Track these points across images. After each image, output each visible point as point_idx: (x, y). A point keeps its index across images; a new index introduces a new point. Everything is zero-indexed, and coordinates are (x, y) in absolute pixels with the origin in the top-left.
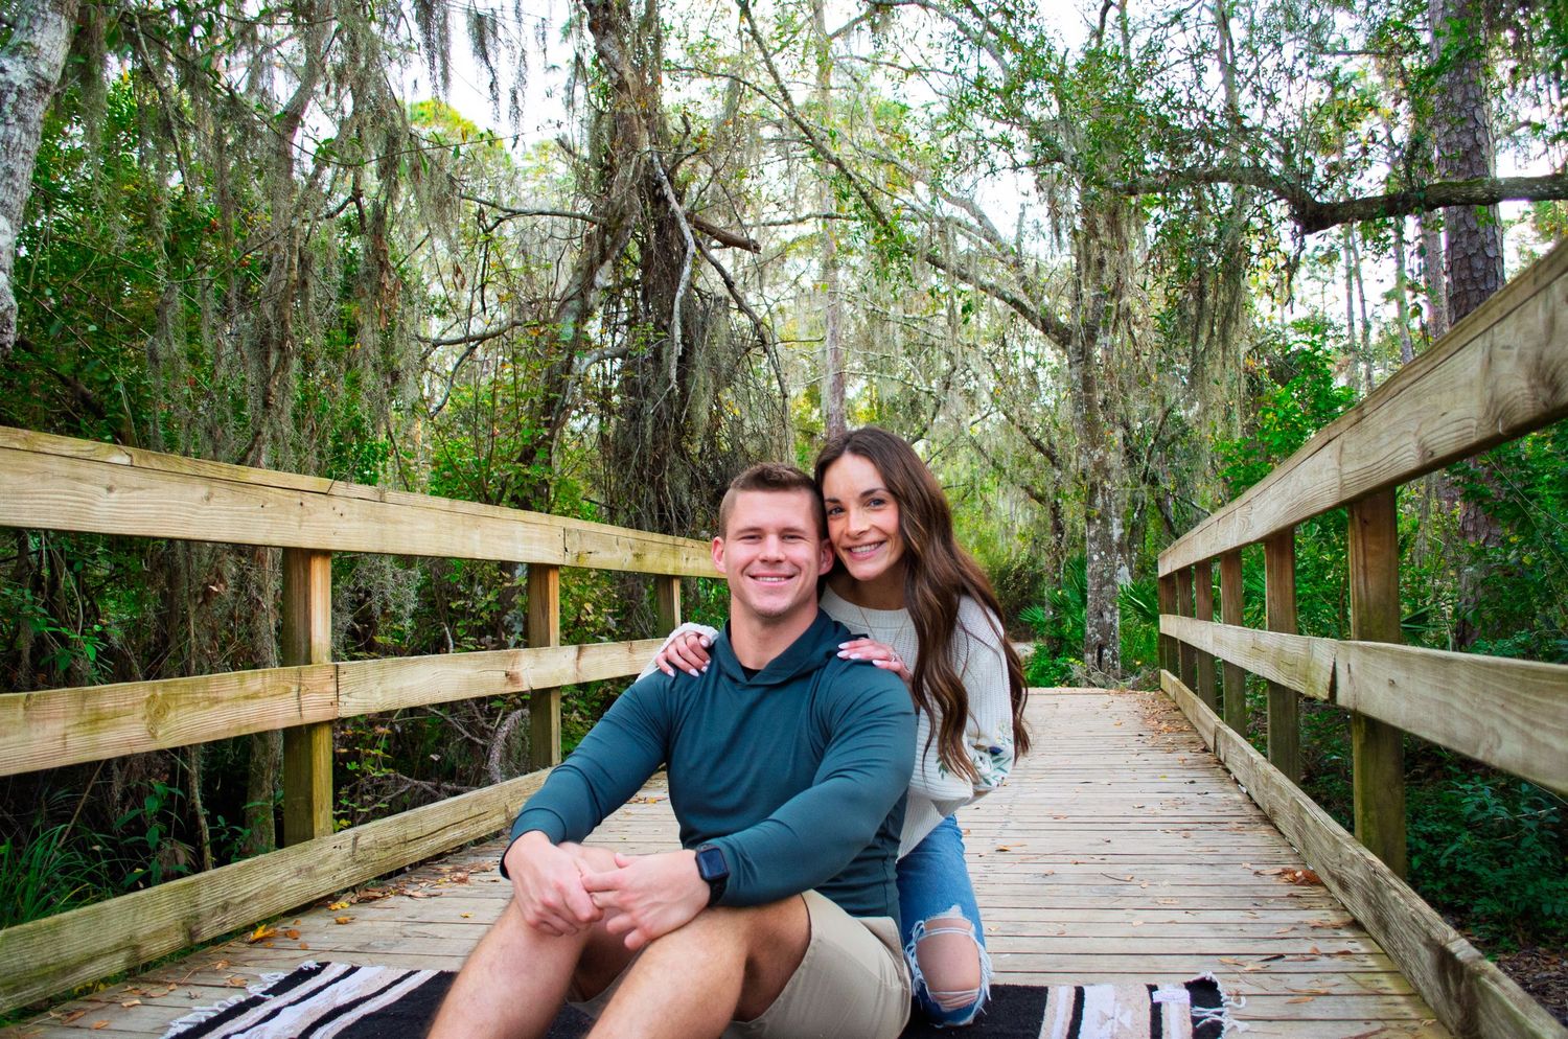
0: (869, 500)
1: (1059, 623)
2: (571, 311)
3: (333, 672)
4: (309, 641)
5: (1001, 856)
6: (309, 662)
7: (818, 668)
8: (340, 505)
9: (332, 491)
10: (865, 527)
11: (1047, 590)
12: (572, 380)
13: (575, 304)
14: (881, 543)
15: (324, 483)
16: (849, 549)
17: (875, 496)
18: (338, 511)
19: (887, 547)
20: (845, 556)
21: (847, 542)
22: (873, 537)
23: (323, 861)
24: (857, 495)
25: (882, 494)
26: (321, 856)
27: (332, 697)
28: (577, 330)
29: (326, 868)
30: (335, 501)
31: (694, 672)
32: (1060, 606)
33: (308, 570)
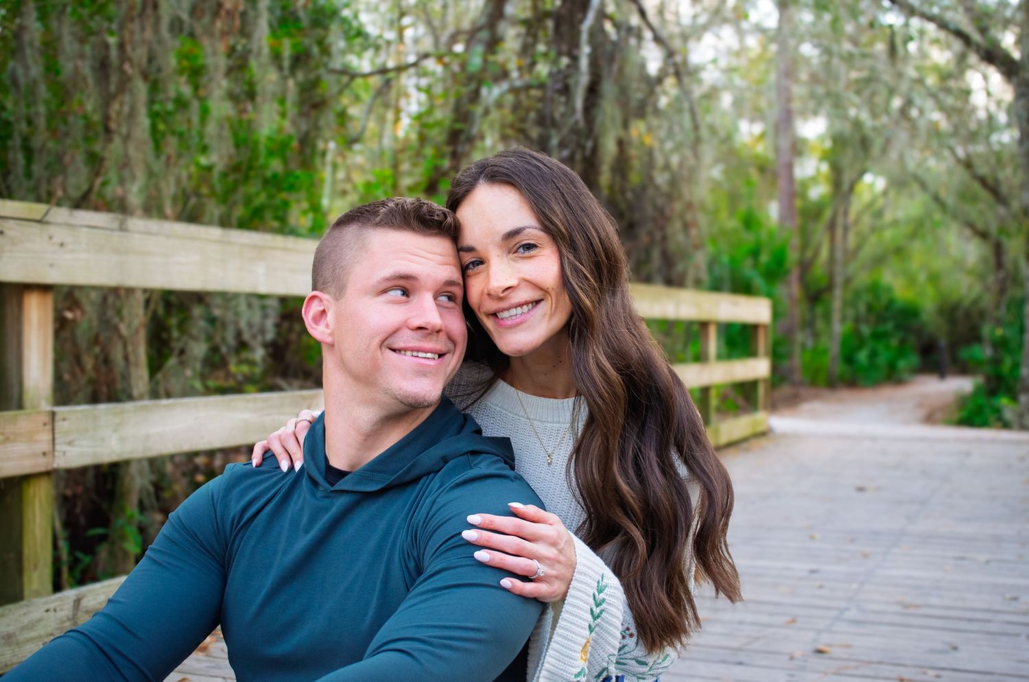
0: (517, 244)
1: (996, 362)
2: (480, 41)
3: (47, 419)
4: (21, 383)
5: (816, 661)
6: (20, 406)
7: (428, 474)
8: (60, 234)
9: (48, 218)
10: (513, 282)
11: (987, 330)
12: (479, 110)
13: (484, 35)
14: (537, 302)
15: (38, 209)
16: (494, 315)
17: (524, 239)
18: (57, 240)
19: (544, 308)
20: (489, 324)
21: (491, 306)
22: (525, 294)
23: (31, 626)
24: (498, 238)
25: (534, 232)
26: (26, 620)
27: (46, 447)
28: (485, 61)
29: (33, 634)
30: (51, 230)
31: (285, 466)
32: (1000, 345)
33: (20, 305)
